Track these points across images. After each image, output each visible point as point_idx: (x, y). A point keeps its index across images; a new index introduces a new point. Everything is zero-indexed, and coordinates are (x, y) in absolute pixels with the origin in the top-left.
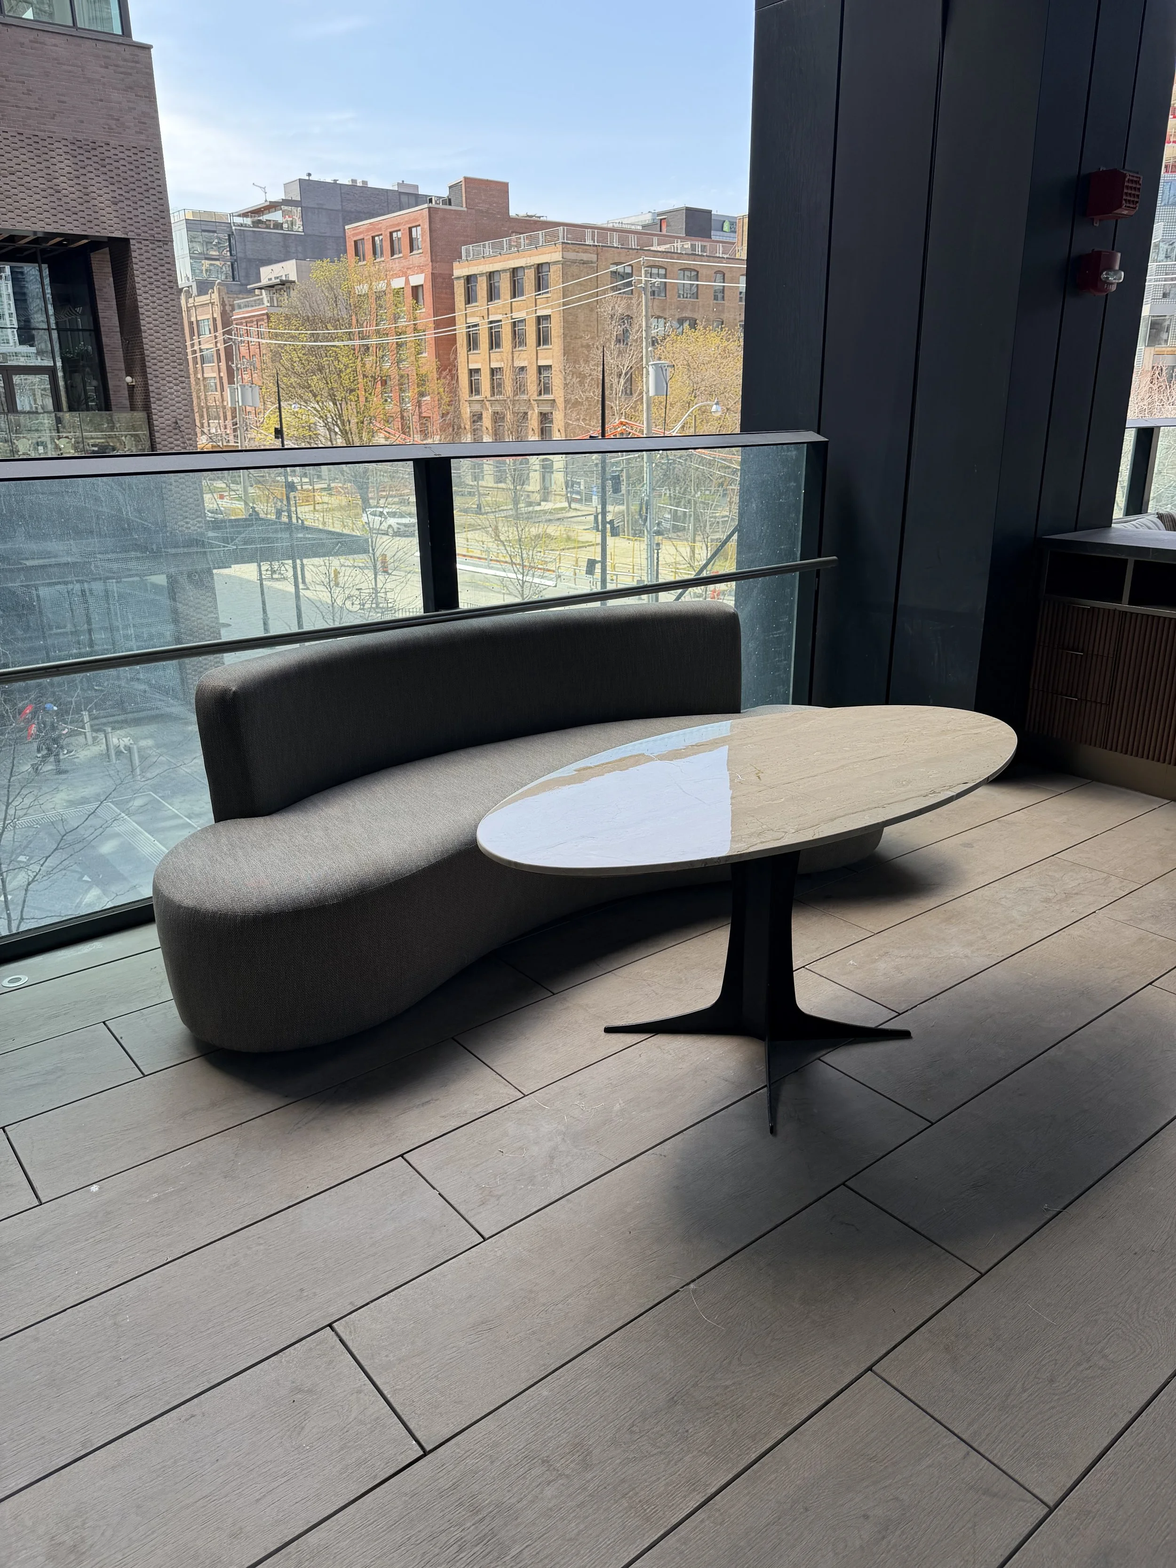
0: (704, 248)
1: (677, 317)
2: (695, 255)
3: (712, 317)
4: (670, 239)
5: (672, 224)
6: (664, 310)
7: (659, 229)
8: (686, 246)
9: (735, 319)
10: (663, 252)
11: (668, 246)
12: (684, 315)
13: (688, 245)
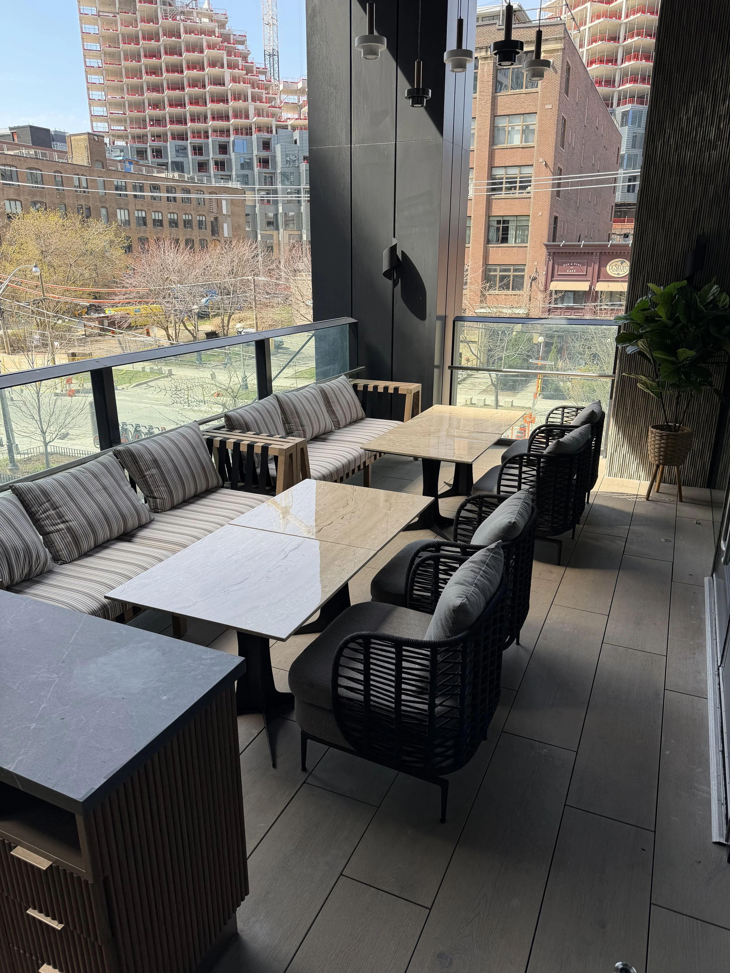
0: (44, 155)
1: (30, 201)
2: (37, 158)
3: (57, 201)
4: (18, 146)
5: (22, 136)
6: (19, 195)
7: (12, 139)
8: (31, 153)
9: (74, 204)
10: (12, 155)
11: (17, 151)
12: (35, 200)
13: (32, 152)
